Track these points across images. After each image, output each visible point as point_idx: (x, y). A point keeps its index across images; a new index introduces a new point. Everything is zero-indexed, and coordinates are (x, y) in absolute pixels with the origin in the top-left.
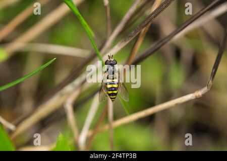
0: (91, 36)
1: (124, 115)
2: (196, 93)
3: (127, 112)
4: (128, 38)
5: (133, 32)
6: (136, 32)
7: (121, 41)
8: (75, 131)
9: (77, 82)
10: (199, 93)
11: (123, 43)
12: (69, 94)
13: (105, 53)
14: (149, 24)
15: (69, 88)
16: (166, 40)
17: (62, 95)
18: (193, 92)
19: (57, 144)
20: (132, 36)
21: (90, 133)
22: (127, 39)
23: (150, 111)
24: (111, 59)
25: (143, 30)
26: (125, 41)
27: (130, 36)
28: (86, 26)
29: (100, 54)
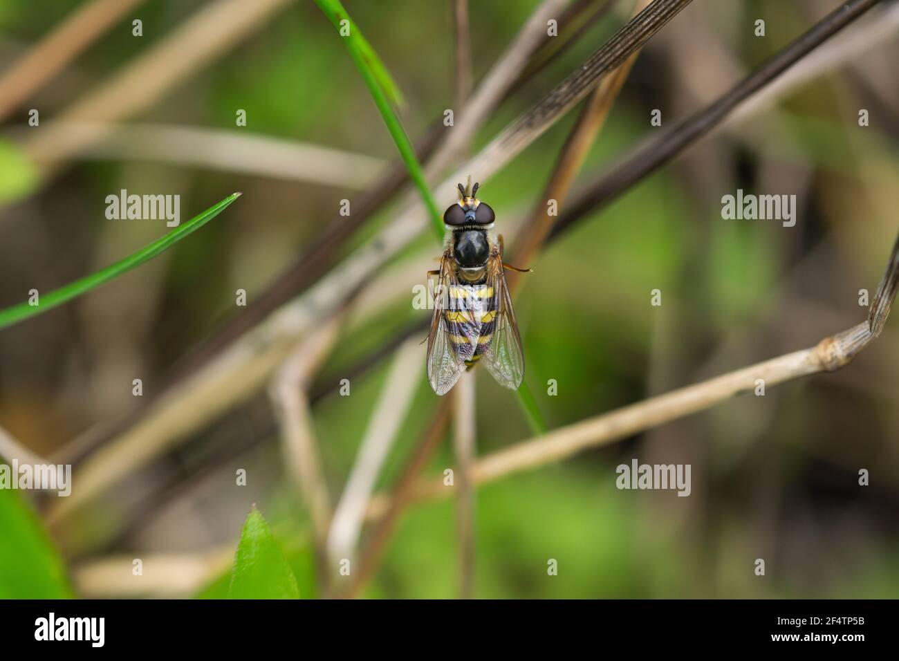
0: (389, 99)
1: (522, 434)
2: (821, 346)
3: (533, 422)
4: (544, 114)
5: (564, 89)
6: (575, 89)
7: (515, 123)
8: (317, 499)
9: (327, 292)
10: (836, 349)
11: (520, 135)
12: (291, 344)
13: (446, 174)
14: (633, 57)
15: (291, 318)
16: (702, 124)
17: (263, 349)
18: (810, 343)
19: (239, 553)
20: (560, 106)
21: (379, 507)
22: (539, 117)
23: (629, 419)
24: (469, 201)
25: (605, 82)
26: (530, 125)
27: (551, 106)
28: (367, 61)
29: (426, 176)
